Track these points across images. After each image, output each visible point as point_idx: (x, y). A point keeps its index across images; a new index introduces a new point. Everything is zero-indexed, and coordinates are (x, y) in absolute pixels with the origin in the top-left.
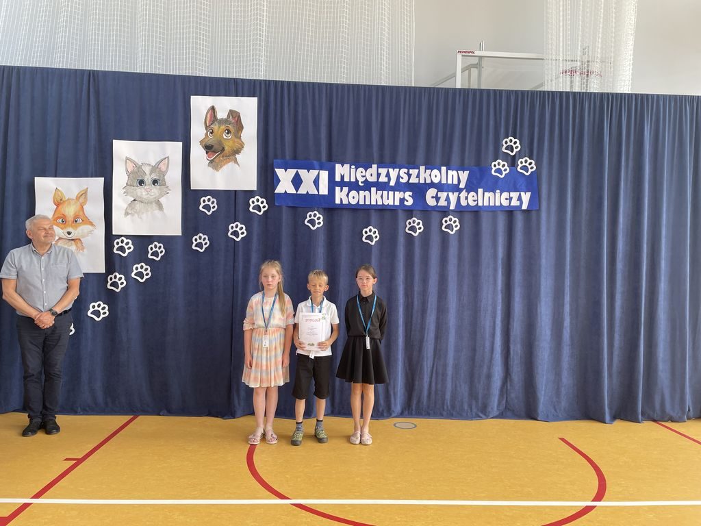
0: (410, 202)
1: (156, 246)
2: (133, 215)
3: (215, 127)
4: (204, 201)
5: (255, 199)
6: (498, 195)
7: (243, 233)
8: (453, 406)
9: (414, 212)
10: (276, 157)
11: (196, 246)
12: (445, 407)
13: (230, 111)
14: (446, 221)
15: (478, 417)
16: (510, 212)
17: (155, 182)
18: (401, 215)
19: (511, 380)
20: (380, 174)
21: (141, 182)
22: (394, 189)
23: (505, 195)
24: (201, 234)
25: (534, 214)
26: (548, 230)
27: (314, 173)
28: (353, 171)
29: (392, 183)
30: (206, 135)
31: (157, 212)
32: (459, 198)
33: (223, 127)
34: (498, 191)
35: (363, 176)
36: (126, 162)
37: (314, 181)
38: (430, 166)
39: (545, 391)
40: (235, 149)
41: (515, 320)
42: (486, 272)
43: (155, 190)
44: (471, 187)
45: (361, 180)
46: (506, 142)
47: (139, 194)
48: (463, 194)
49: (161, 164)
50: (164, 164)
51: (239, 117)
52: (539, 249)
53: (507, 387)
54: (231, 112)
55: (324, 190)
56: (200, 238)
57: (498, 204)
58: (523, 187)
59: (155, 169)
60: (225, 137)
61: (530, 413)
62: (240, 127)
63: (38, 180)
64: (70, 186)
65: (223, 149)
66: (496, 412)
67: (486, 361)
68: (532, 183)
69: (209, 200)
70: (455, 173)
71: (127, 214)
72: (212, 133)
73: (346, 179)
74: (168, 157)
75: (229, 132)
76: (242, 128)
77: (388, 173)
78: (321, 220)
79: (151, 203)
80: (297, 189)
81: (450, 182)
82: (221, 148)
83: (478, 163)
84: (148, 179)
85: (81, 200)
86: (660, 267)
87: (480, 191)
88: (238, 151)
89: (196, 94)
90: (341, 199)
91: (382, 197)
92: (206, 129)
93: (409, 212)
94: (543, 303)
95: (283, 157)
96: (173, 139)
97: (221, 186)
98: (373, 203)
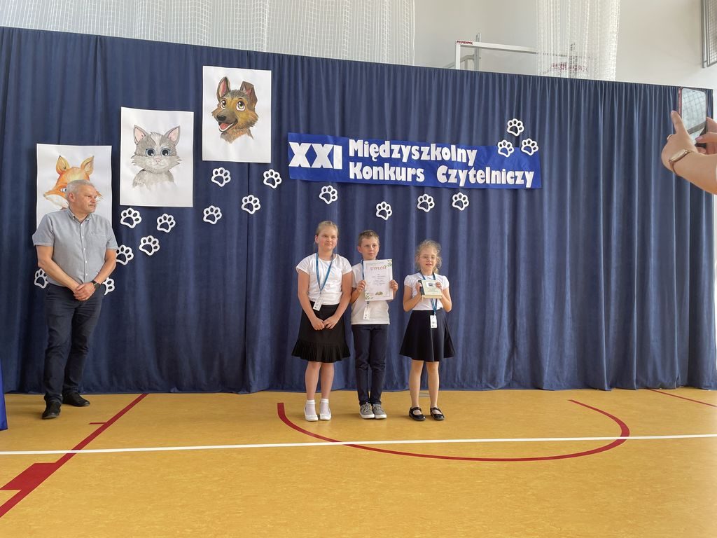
0: (421, 179)
1: (165, 218)
2: (141, 185)
3: (228, 98)
4: (216, 173)
5: (269, 173)
6: (504, 174)
7: (257, 206)
8: (464, 379)
9: (426, 190)
10: (290, 131)
11: (207, 218)
12: (456, 379)
13: (244, 82)
14: (456, 198)
15: (487, 388)
16: (515, 191)
17: (165, 152)
18: (413, 191)
19: (517, 354)
20: (393, 150)
21: (151, 152)
22: (406, 165)
23: (511, 174)
24: (212, 207)
25: (537, 192)
26: (550, 209)
27: (328, 147)
28: (366, 146)
29: (405, 160)
30: (219, 105)
31: (167, 183)
32: (468, 176)
33: (236, 99)
34: (504, 170)
35: (376, 152)
36: (134, 130)
37: (328, 156)
38: (440, 143)
39: (549, 362)
40: (249, 121)
41: (521, 293)
42: (494, 247)
43: (165, 160)
44: (479, 165)
45: (374, 155)
46: (511, 124)
47: (148, 164)
48: (472, 172)
49: (172, 134)
50: (175, 134)
51: (253, 89)
52: (542, 226)
53: (514, 359)
54: (245, 84)
55: (338, 165)
56: (212, 210)
57: (504, 182)
58: (527, 166)
59: (165, 138)
60: (238, 109)
61: (536, 384)
62: (253, 100)
63: (39, 146)
64: (75, 154)
65: (237, 121)
66: (503, 383)
67: (495, 334)
68: (534, 163)
69: (221, 172)
70: (464, 151)
71: (135, 184)
72: (224, 104)
73: (360, 155)
74: (179, 127)
75: (242, 104)
76: (256, 100)
77: (401, 150)
78: (335, 195)
79: (161, 173)
80: (311, 162)
81: (459, 160)
82: (234, 120)
83: (485, 143)
84: (158, 149)
85: (87, 169)
86: (650, 244)
87: (488, 169)
88: (252, 124)
89: (209, 64)
90: (355, 175)
91: (395, 172)
92: (219, 100)
93: (421, 189)
94: (547, 278)
95: (297, 131)
96: (184, 108)
97: (234, 157)
98: (387, 178)
